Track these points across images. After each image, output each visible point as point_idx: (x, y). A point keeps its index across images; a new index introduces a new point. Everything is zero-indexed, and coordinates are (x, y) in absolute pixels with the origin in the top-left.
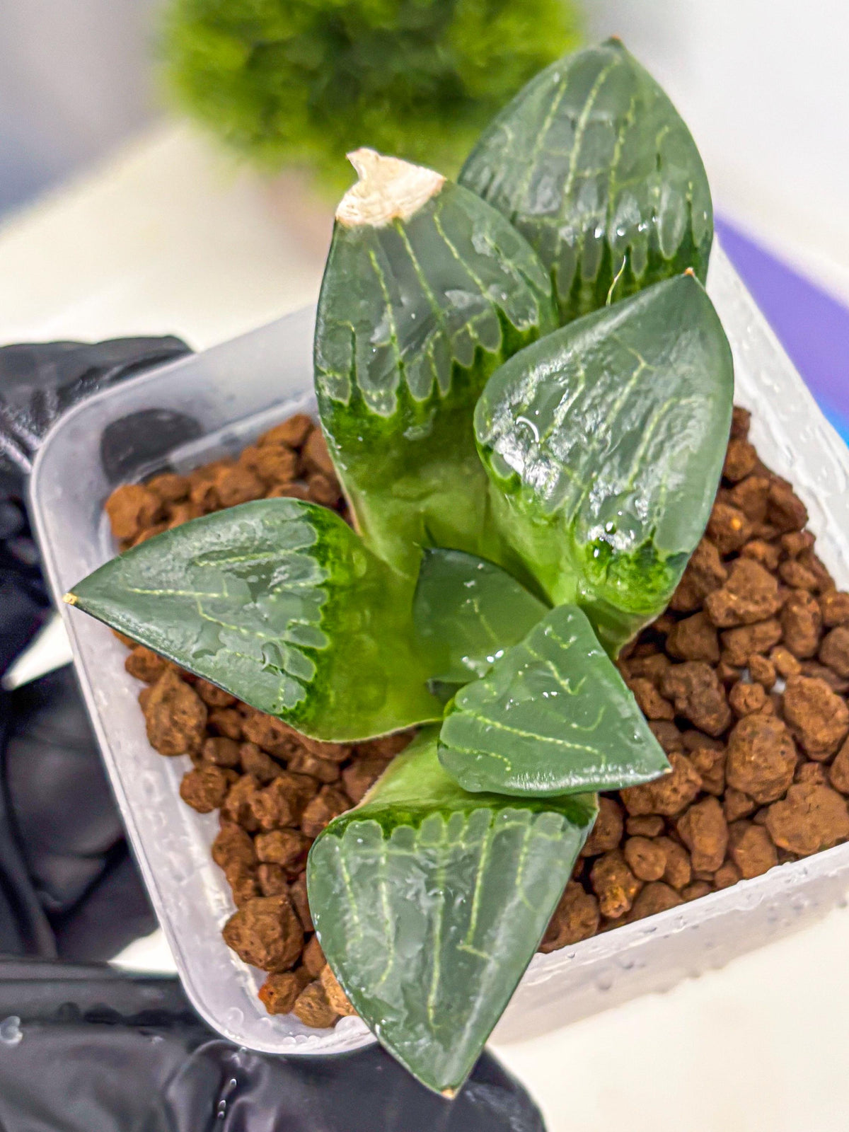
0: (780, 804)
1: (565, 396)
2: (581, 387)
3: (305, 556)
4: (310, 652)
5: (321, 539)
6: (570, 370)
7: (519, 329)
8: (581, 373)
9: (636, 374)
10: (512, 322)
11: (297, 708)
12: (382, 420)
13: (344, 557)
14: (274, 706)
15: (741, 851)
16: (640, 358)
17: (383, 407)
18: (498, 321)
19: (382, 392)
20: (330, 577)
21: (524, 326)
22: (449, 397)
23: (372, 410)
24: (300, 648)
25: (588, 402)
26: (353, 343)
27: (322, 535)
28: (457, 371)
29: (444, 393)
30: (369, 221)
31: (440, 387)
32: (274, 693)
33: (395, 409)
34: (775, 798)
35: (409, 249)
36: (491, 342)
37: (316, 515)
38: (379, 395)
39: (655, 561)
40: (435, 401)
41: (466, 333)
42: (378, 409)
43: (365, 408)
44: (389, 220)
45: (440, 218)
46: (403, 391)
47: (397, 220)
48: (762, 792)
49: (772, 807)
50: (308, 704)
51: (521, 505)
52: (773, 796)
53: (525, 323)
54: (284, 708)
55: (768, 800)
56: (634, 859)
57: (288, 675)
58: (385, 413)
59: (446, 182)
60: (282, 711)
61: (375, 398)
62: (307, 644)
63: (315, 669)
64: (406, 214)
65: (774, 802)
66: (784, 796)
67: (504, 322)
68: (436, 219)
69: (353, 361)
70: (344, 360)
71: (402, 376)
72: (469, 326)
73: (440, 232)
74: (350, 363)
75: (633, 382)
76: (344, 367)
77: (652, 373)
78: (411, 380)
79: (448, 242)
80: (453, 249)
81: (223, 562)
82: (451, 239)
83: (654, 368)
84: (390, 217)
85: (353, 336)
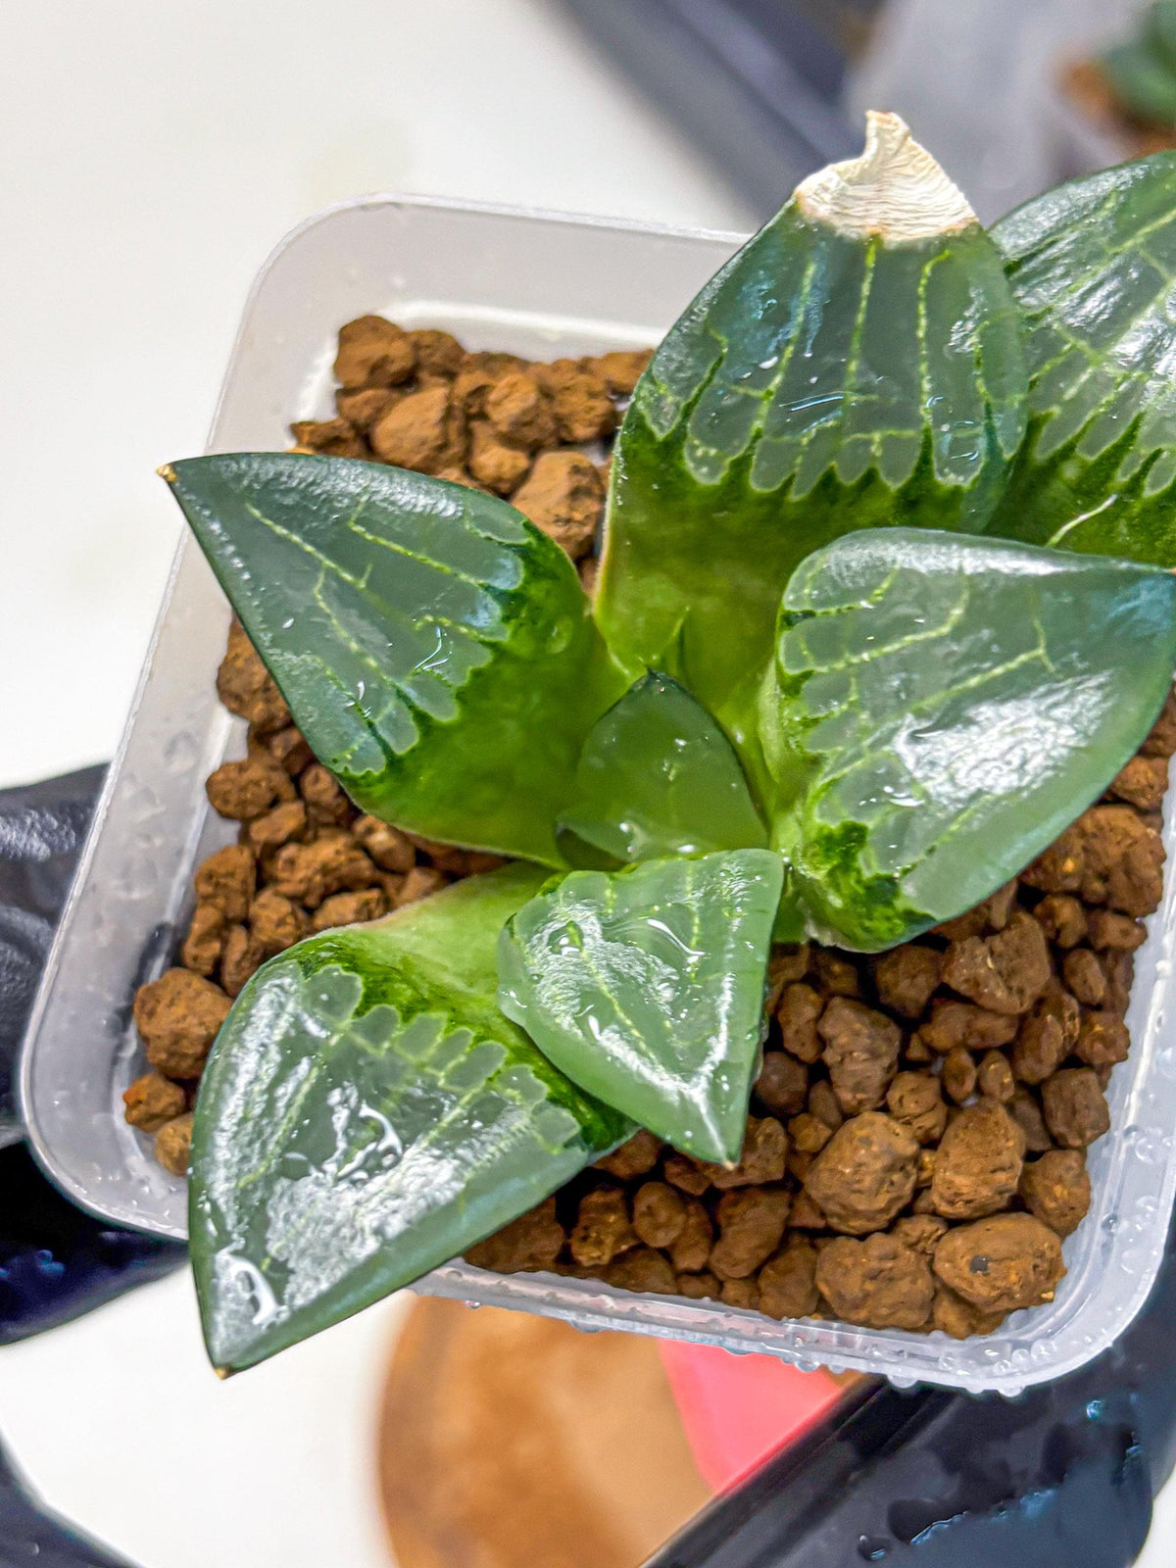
0: (854, 1243)
2: (945, 630)
3: (489, 597)
4: (422, 718)
5: (523, 587)
7: (939, 479)
9: (1022, 659)
10: (935, 466)
11: (363, 777)
12: (694, 483)
13: (541, 623)
14: (335, 761)
15: (771, 1272)
17: (705, 470)
18: (918, 453)
19: (713, 452)
20: (505, 638)
21: (948, 480)
22: (798, 504)
23: (689, 465)
24: (411, 707)
25: (942, 653)
26: (714, 371)
27: (527, 582)
28: (828, 480)
29: (794, 497)
30: (837, 222)
31: (793, 488)
32: (344, 744)
33: (717, 481)
34: (852, 1231)
35: (866, 289)
36: (893, 473)
37: (536, 552)
38: (706, 454)
39: (889, 904)
40: (776, 500)
41: (869, 443)
42: (697, 468)
43: (681, 457)
44: (866, 232)
45: (933, 270)
46: (740, 466)
47: (876, 238)
48: (840, 1217)
49: (841, 1240)
50: (381, 779)
51: (786, 712)
52: (852, 1227)
53: (952, 476)
54: (346, 769)
55: (843, 1228)
56: (641, 1207)
57: (374, 733)
58: (703, 478)
59: (973, 224)
60: (340, 770)
61: (700, 453)
62: (422, 705)
63: (416, 741)
64: (893, 238)
65: (848, 1235)
66: (863, 1237)
67: (925, 460)
68: (927, 270)
69: (701, 391)
70: (689, 383)
71: (751, 448)
72: (877, 436)
73: (921, 290)
74: (695, 391)
75: (1012, 665)
76: (684, 391)
77: (1044, 668)
78: (759, 460)
79: (922, 309)
80: (923, 322)
81: (383, 542)
82: (928, 308)
83: (1052, 668)
84: (869, 230)
85: (721, 360)
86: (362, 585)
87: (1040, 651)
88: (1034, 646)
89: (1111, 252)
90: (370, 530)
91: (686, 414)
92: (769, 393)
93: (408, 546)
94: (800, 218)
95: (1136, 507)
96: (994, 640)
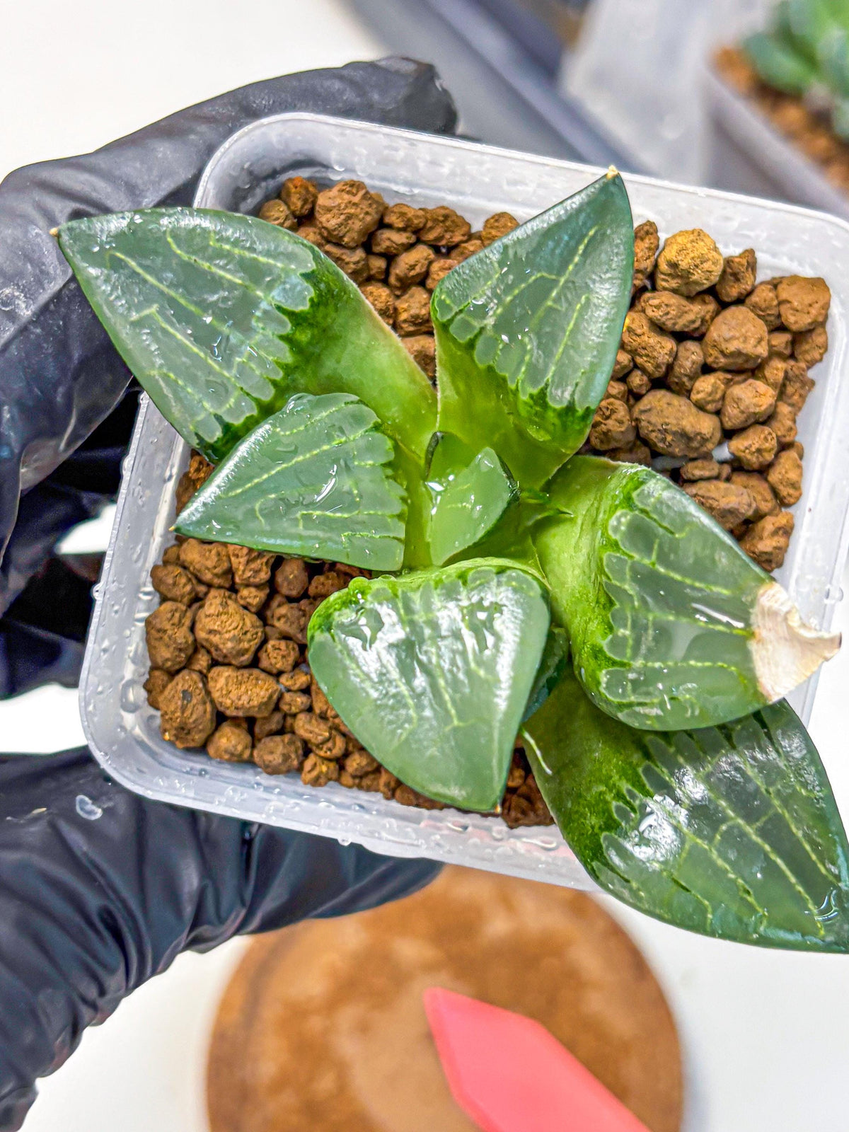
1: (477, 648)
2: (473, 665)
3: (543, 385)
4: (473, 344)
6: (490, 666)
8: (482, 673)
9: (453, 712)
14: (440, 288)
16: (461, 724)
17: (615, 524)
19: (623, 529)
20: (522, 398)
24: (476, 337)
25: (459, 662)
26: (666, 529)
32: (450, 294)
37: (573, 415)
38: (622, 524)
42: (616, 518)
43: (622, 508)
44: (755, 629)
46: (615, 546)
47: (752, 635)
57: (457, 314)
58: (612, 523)
59: (769, 700)
61: (624, 520)
63: (460, 340)
64: (754, 647)
68: (733, 669)
69: (655, 520)
70: (661, 514)
71: (625, 553)
72: (628, 632)
73: (720, 664)
74: (655, 517)
75: (449, 705)
76: (655, 509)
77: (446, 724)
78: (617, 557)
79: (708, 664)
80: (699, 664)
81: (575, 315)
82: (708, 668)
83: (448, 729)
84: (757, 631)
85: (672, 533)
86: (550, 303)
87: (456, 722)
88: (460, 718)
89: (771, 790)
90: (582, 307)
91: (643, 511)
92: (654, 564)
93: (572, 331)
94: (758, 587)
95: (609, 797)
96: (463, 694)
